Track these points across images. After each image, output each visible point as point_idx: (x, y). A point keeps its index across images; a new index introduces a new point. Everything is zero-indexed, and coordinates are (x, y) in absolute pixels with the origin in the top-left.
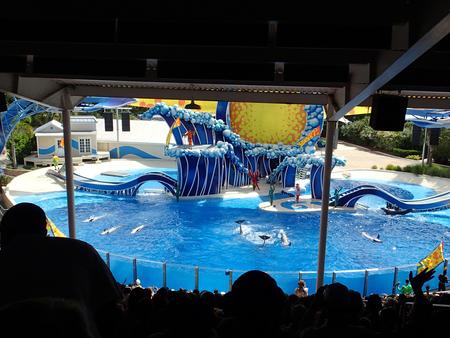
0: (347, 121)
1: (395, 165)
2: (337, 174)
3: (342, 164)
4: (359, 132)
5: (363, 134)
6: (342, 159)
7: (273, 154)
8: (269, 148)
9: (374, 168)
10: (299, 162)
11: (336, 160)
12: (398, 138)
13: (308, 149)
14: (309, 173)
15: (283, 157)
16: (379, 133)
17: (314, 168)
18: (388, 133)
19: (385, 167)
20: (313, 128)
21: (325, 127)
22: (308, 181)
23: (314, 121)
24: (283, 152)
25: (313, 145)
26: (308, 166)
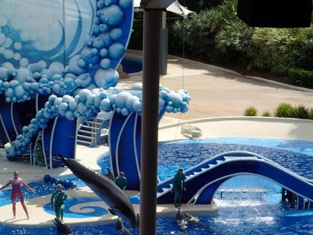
0: (186, 12)
1: (295, 105)
2: (169, 131)
3: (180, 107)
4: (212, 36)
5: (222, 39)
6: (178, 95)
7: (20, 90)
8: (11, 78)
9: (251, 113)
10: (81, 108)
11: (166, 98)
12: (298, 45)
13: (101, 76)
14: (106, 132)
15: (44, 98)
16: (258, 33)
17: (118, 118)
18: (276, 34)
19: (273, 109)
20: (111, 27)
21: (138, 27)
22: (104, 150)
23: (113, 12)
24: (42, 86)
25: (112, 66)
26: (103, 115)
